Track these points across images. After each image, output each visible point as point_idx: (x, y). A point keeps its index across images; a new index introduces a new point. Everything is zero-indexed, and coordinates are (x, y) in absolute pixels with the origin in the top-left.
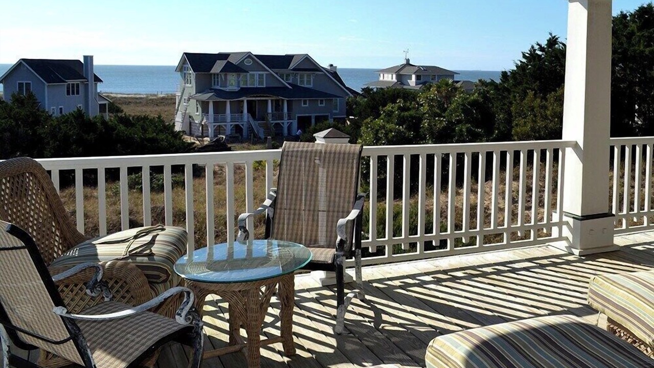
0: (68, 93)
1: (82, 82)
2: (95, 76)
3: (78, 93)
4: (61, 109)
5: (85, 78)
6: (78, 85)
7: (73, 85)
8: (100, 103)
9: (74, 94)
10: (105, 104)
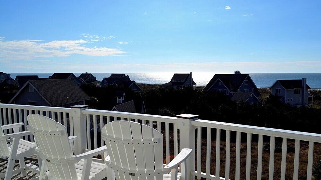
0: (295, 93)
1: (301, 89)
2: (307, 86)
3: (299, 93)
4: (292, 99)
5: (303, 87)
6: (299, 90)
7: (297, 90)
8: (309, 97)
9: (298, 93)
10: (312, 98)
